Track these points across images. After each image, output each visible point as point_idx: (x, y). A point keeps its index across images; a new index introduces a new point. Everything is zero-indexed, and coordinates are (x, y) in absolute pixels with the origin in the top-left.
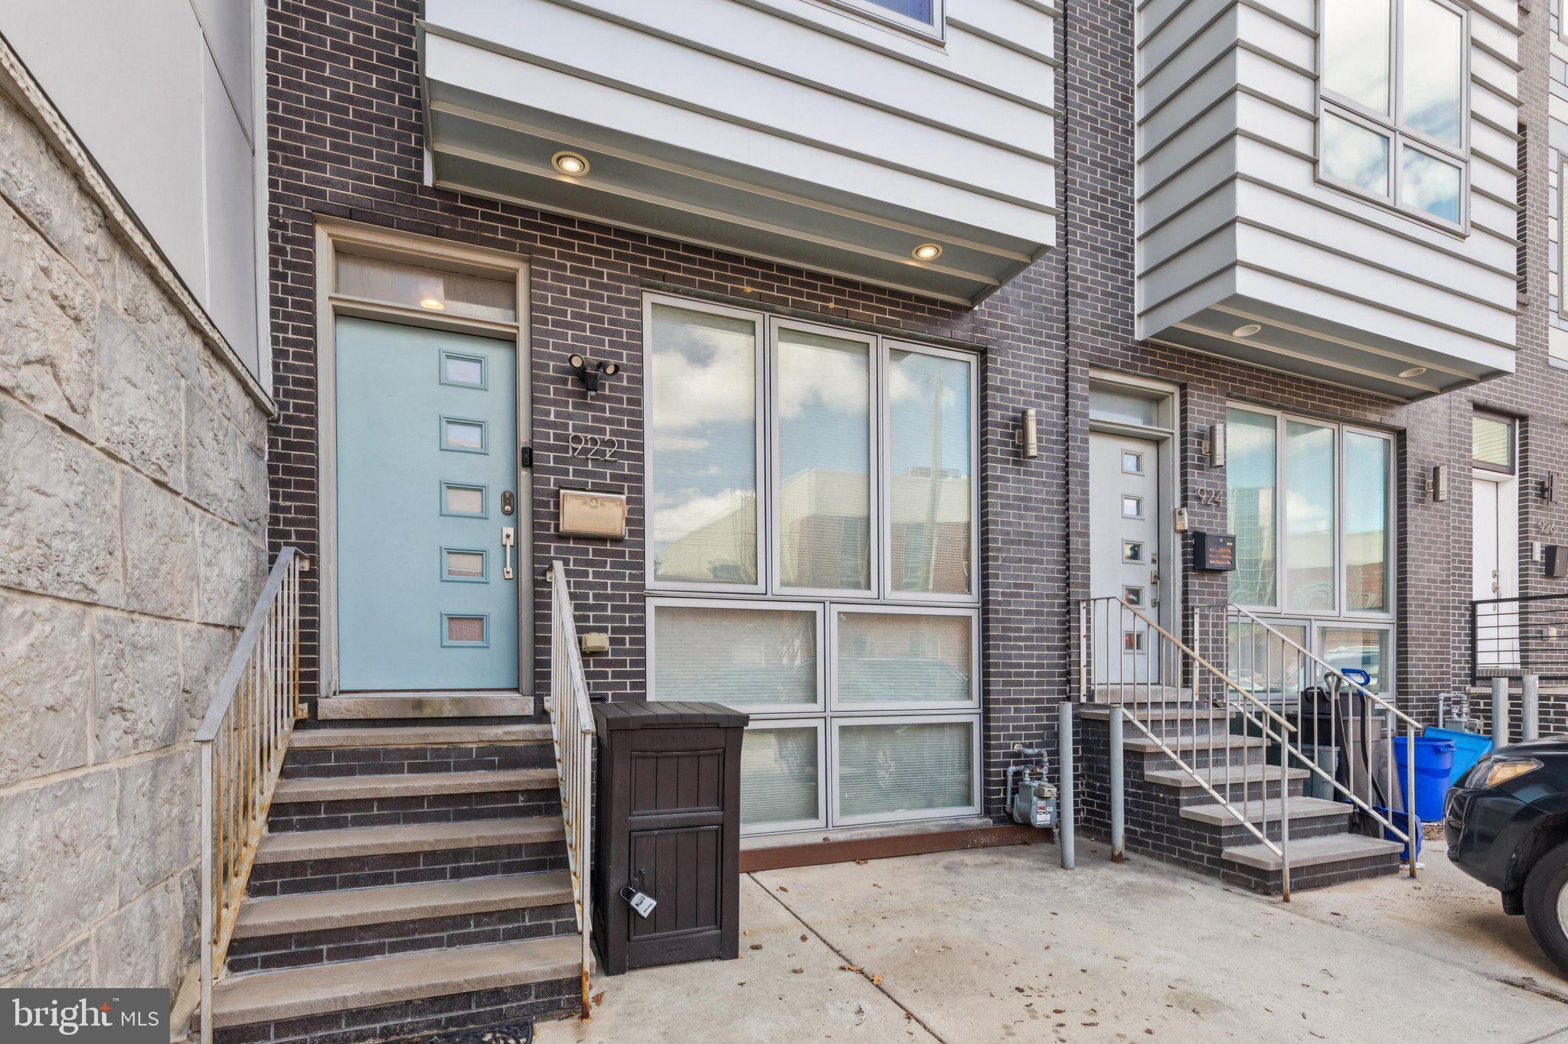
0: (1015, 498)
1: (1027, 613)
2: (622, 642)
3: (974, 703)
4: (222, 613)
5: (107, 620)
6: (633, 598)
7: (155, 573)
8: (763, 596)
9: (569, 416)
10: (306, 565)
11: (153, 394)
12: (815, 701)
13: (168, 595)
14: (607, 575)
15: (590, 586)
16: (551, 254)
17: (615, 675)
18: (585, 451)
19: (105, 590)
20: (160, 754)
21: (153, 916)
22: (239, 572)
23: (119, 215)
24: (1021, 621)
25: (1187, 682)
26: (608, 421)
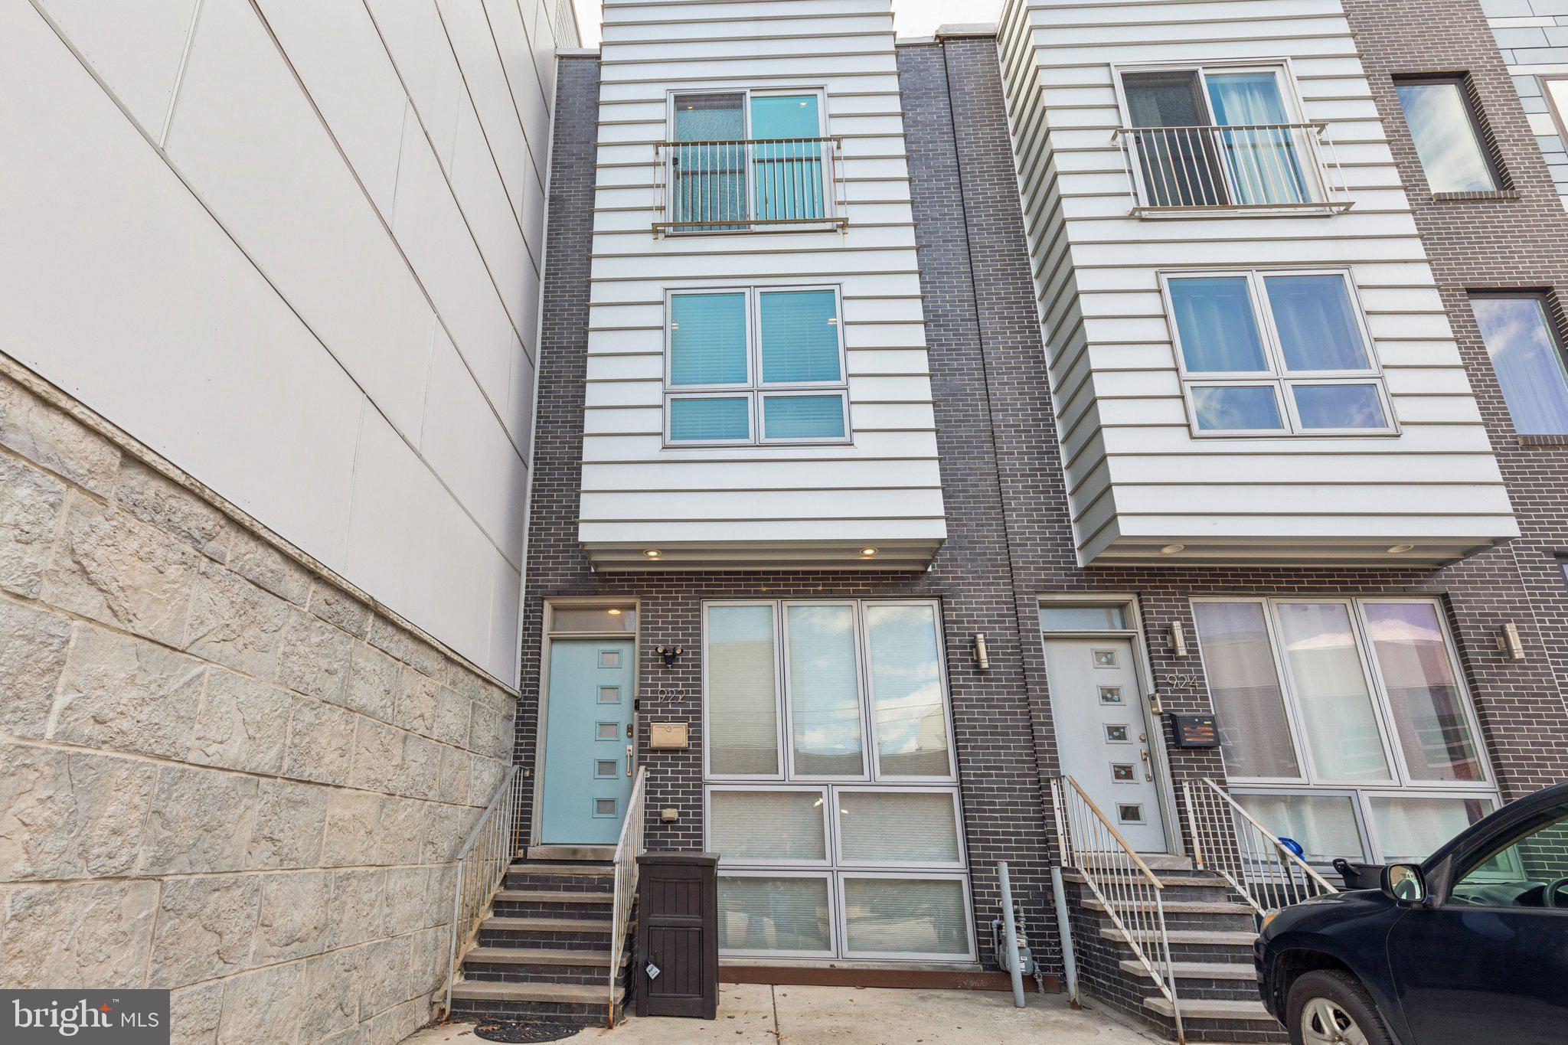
0: (978, 700)
1: (999, 790)
2: (688, 814)
3: (962, 864)
4: (481, 801)
5: (431, 806)
6: (694, 786)
7: (451, 785)
8: (781, 783)
9: (659, 679)
10: (527, 774)
11: (456, 712)
12: (824, 858)
13: (456, 794)
14: (680, 772)
15: (669, 779)
16: (651, 592)
17: (684, 836)
18: (667, 698)
19: (431, 795)
20: (446, 865)
21: (436, 939)
22: (492, 780)
23: (449, 653)
24: (995, 797)
25: (1189, 851)
26: (681, 679)
